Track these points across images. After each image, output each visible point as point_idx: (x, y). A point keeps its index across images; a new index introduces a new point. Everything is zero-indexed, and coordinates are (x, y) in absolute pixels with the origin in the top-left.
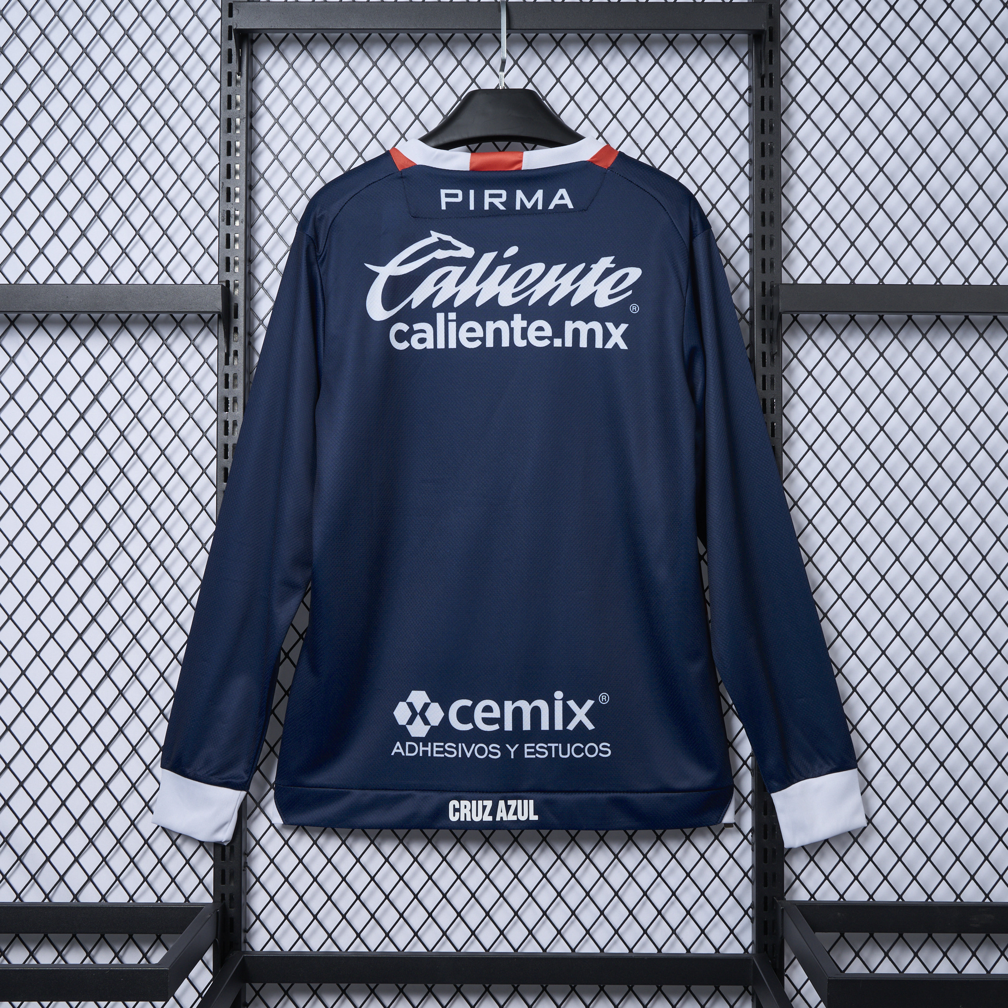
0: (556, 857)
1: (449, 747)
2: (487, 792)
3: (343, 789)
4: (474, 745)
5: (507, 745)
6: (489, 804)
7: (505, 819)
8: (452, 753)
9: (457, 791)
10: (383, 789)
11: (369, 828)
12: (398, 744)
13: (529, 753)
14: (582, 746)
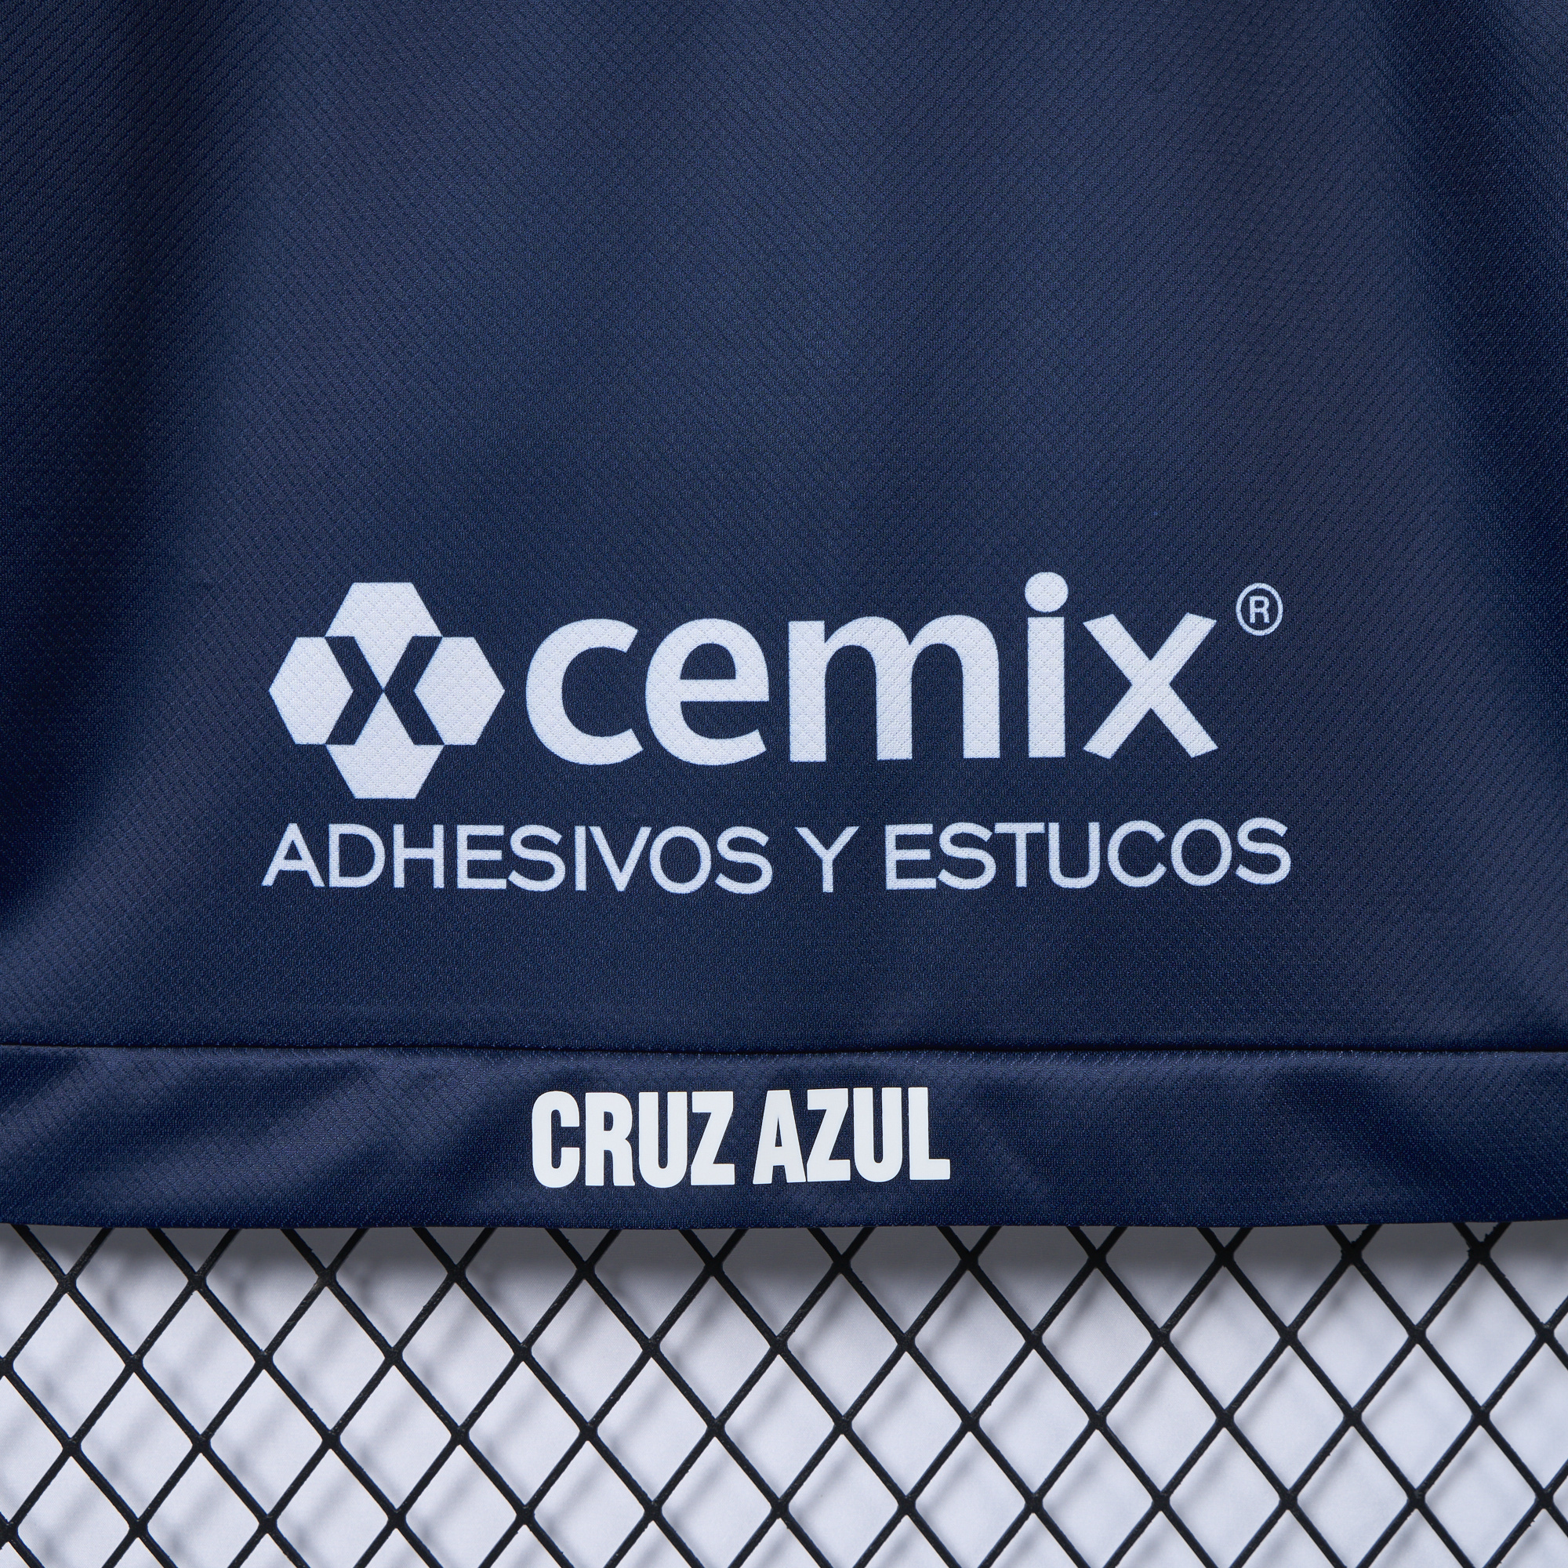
0: (1020, 1342)
1: (531, 842)
2: (708, 1052)
3: (46, 1043)
4: (644, 832)
5: (805, 833)
6: (719, 1105)
7: (794, 1175)
8: (542, 871)
9: (567, 1049)
10: (226, 1045)
11: (180, 1224)
12: (293, 834)
13: (906, 869)
14: (1158, 834)
